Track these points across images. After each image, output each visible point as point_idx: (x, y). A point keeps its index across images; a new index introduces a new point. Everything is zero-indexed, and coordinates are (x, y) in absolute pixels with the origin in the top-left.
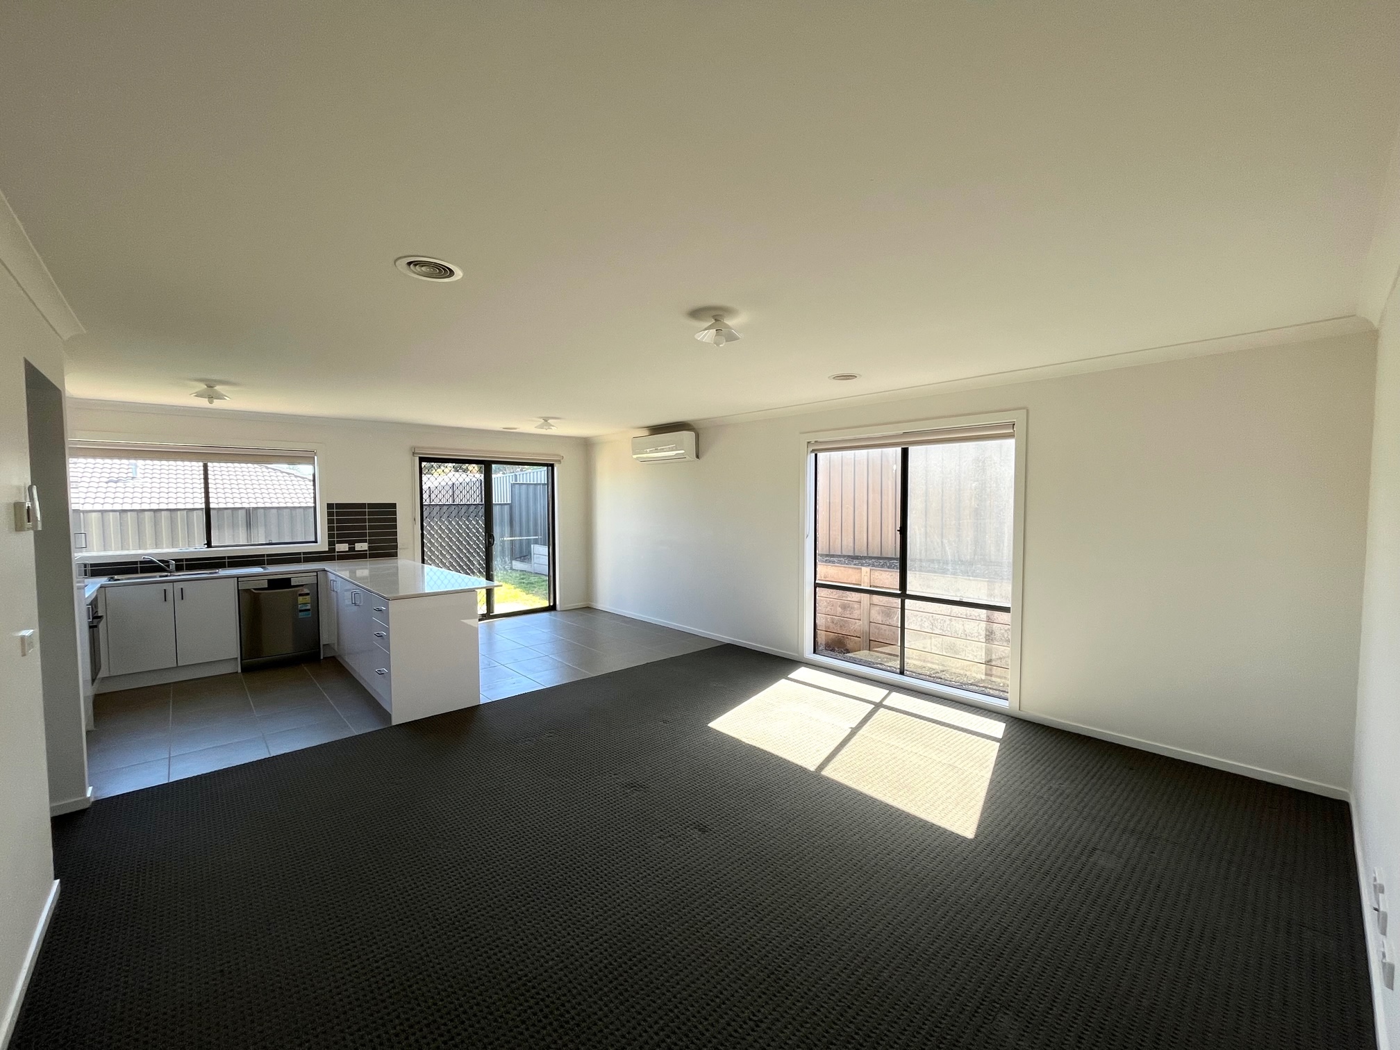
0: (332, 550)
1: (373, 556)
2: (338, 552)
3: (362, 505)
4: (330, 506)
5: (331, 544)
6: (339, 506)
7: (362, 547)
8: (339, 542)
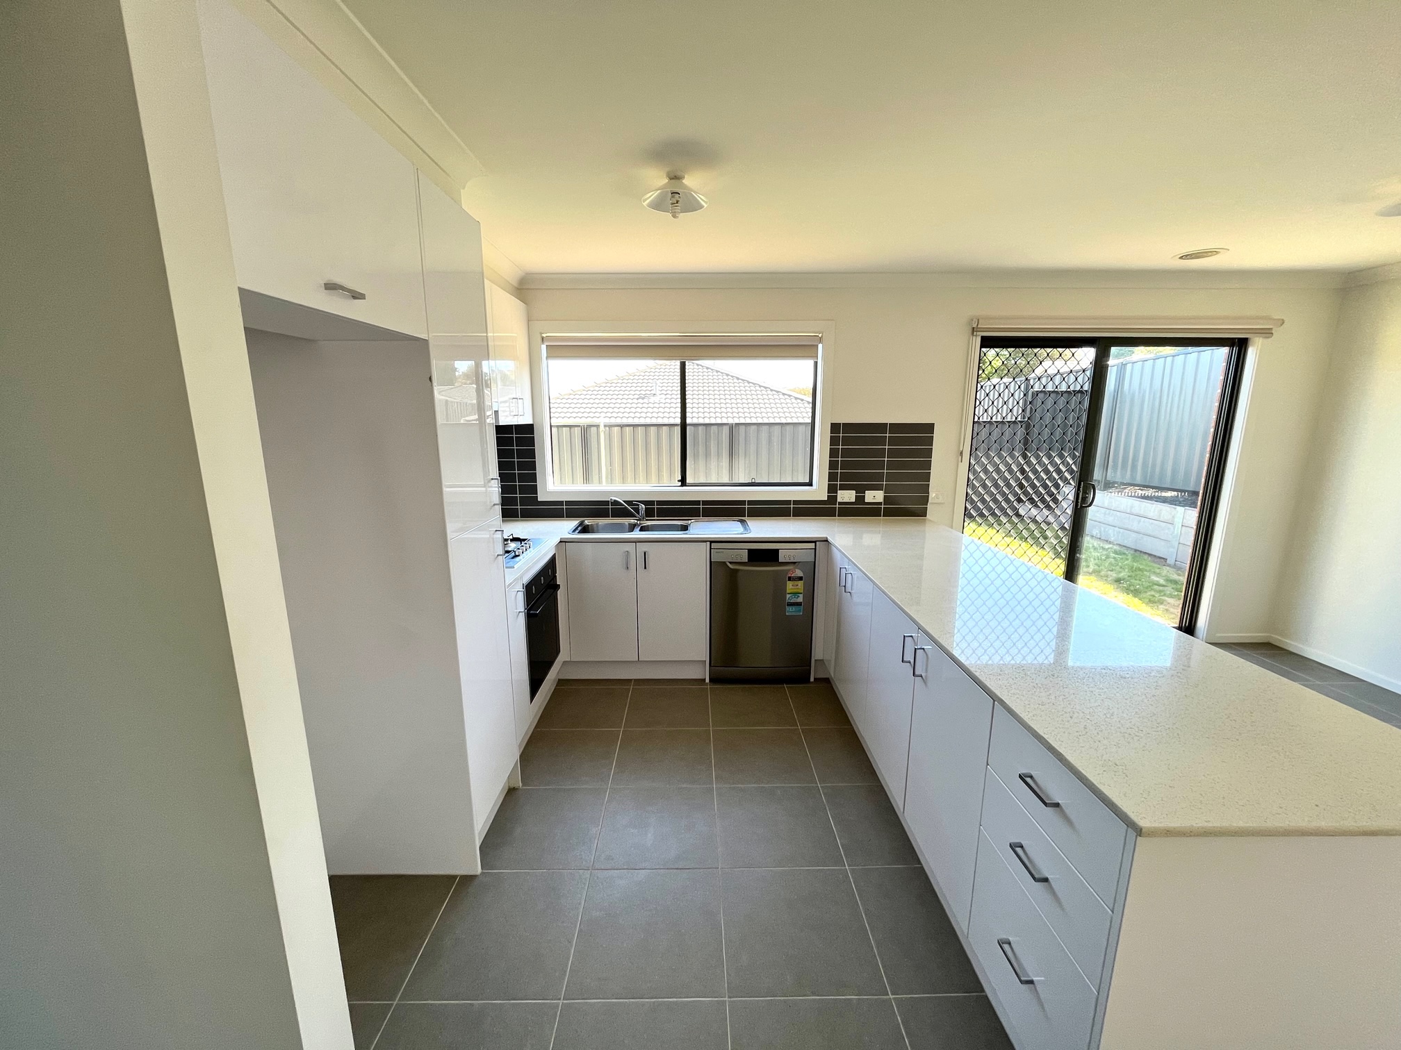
0: (832, 499)
1: (890, 513)
2: (840, 503)
3: (881, 427)
4: (835, 427)
5: (832, 489)
6: (849, 427)
7: (874, 496)
8: (843, 488)
